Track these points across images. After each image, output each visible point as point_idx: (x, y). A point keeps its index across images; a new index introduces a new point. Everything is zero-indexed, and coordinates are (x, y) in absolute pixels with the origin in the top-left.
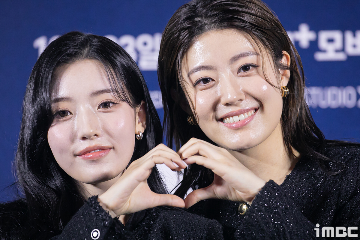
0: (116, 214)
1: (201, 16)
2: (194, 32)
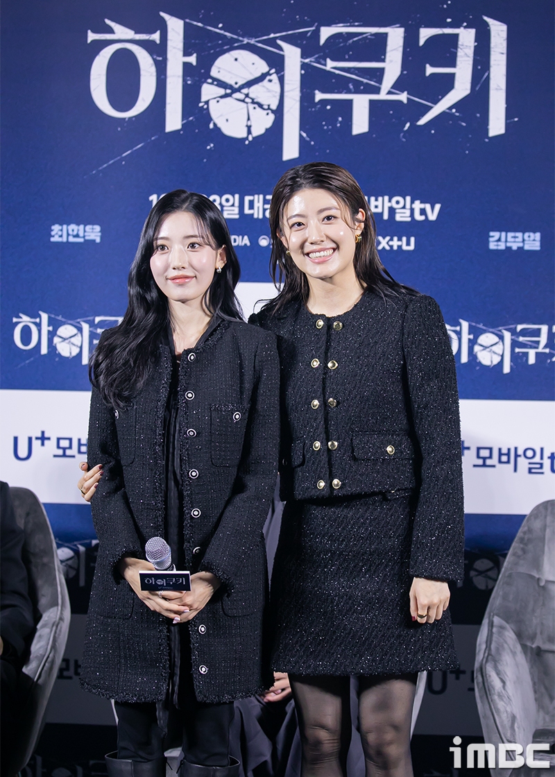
1: (301, 178)
2: (293, 188)
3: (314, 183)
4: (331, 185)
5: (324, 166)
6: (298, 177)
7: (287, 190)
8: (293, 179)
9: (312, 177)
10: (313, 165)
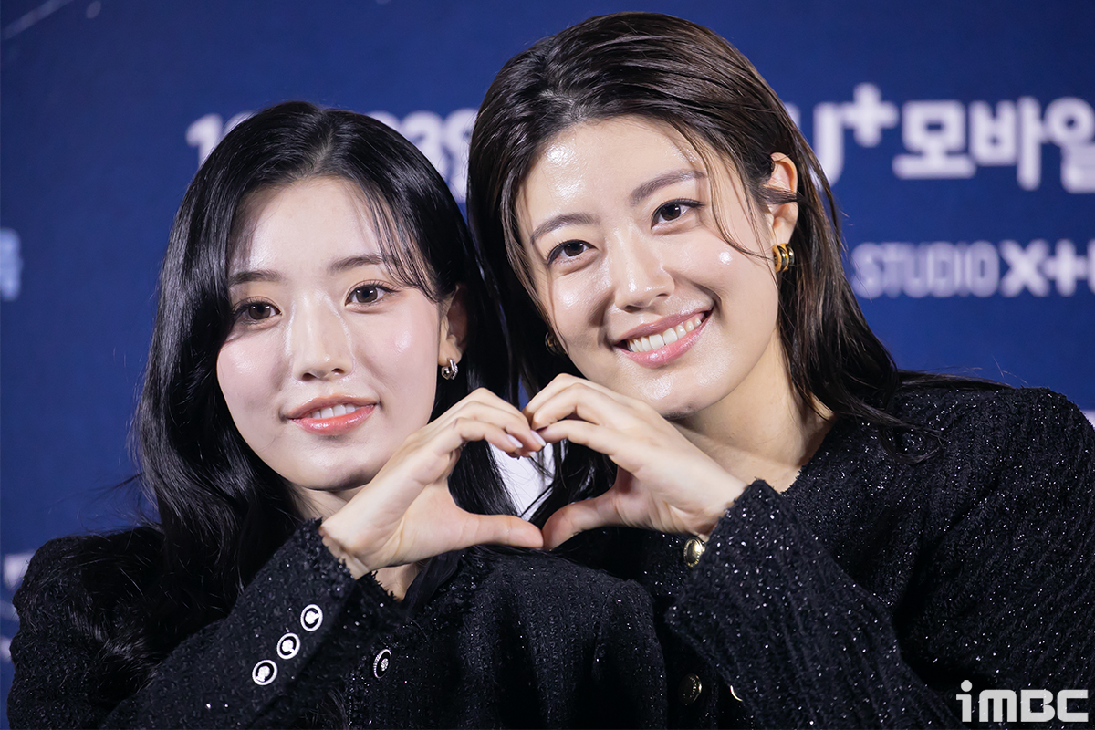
1: (554, 87)
2: (537, 128)
3: (603, 101)
4: (662, 96)
5: (626, 31)
6: (544, 85)
7: (519, 134)
8: (530, 93)
9: (592, 82)
10: (591, 37)
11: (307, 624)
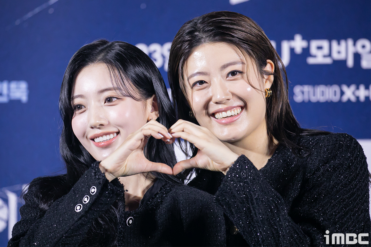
0: (114, 176)
1: (199, 31)
2: (192, 44)
3: (215, 36)
4: (233, 37)
5: (224, 16)
6: (196, 30)
7: (186, 45)
8: (191, 33)
9: (212, 30)
10: (212, 16)
11: (92, 192)
